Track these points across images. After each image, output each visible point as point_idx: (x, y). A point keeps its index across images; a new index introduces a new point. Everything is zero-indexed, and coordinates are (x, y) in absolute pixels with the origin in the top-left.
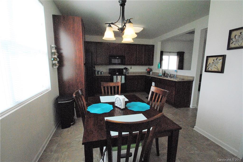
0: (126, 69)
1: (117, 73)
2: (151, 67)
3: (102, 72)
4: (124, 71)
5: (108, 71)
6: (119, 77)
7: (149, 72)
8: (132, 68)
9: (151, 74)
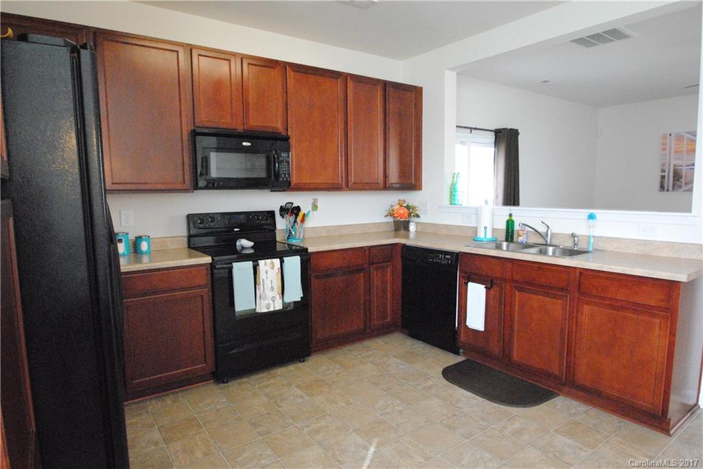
0: (292, 211)
1: (245, 243)
2: (411, 198)
3: (138, 239)
4: (281, 224)
5: (182, 231)
6: (268, 267)
7: (401, 226)
8: (319, 204)
9: (412, 235)
